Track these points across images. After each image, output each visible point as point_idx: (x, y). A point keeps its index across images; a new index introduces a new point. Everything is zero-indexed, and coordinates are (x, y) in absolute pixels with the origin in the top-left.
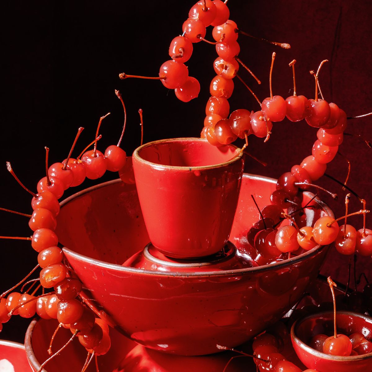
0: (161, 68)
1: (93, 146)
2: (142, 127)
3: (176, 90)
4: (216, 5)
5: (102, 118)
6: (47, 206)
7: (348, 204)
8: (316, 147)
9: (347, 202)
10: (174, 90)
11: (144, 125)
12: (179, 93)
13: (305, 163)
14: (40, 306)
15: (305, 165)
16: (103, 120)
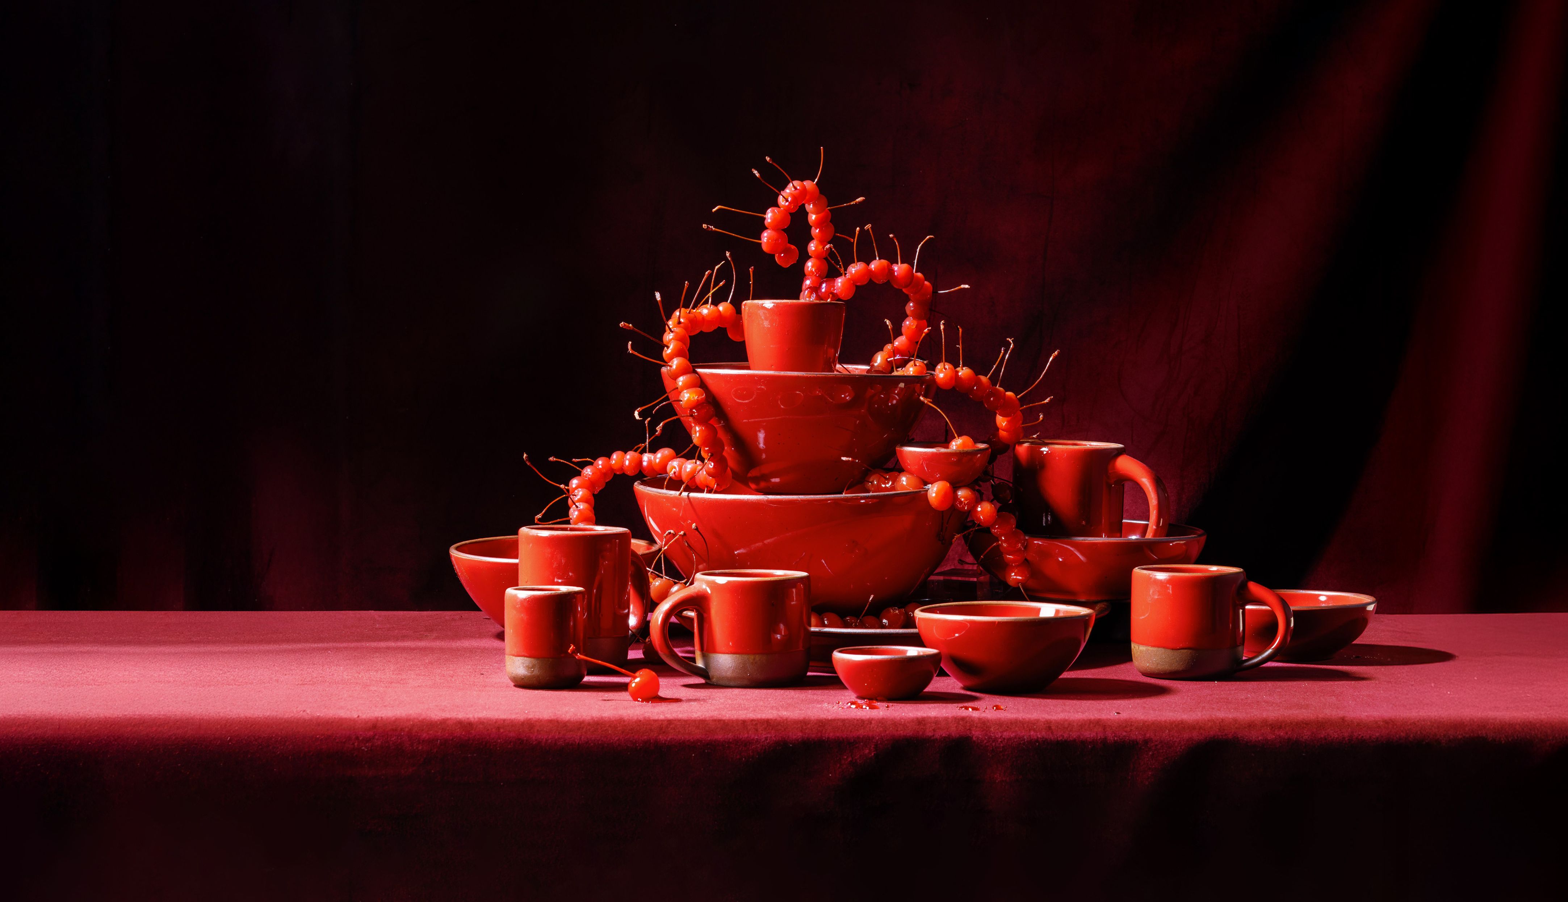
0: (762, 234)
1: (708, 298)
2: (752, 285)
3: (776, 255)
4: (806, 186)
5: (717, 267)
6: (679, 339)
7: (944, 329)
8: (905, 324)
9: (942, 327)
10: (773, 256)
11: (753, 283)
12: (779, 259)
13: (896, 342)
14: (645, 464)
15: (896, 343)
16: (718, 269)
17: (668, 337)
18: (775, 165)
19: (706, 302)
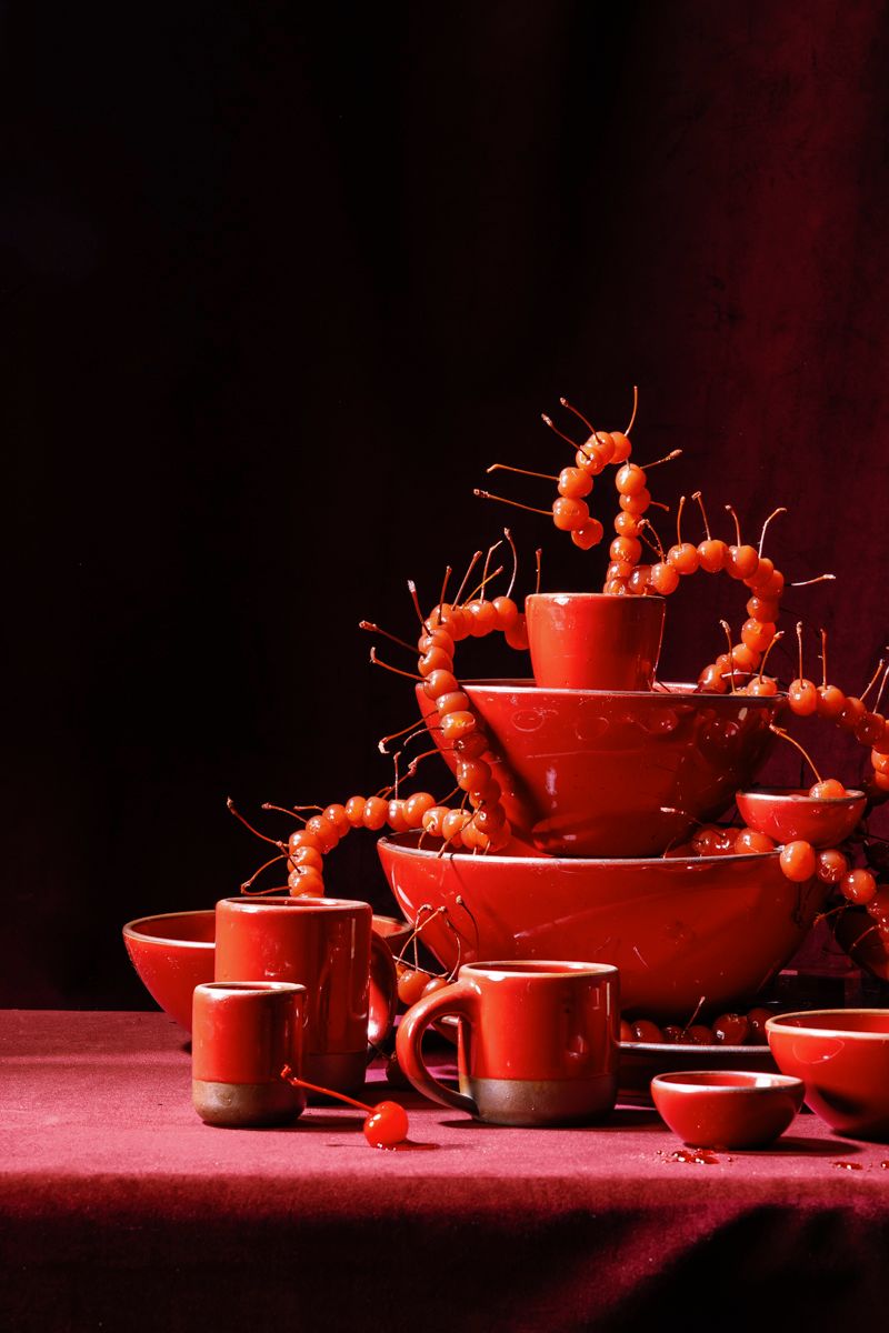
1: (480, 591)
2: (539, 574)
3: (573, 533)
4: (614, 439)
5: (491, 549)
7: (801, 634)
10: (569, 533)
11: (541, 570)
12: (576, 537)
13: (735, 652)
14: (393, 814)
15: (735, 654)
16: (493, 551)
17: (426, 642)
18: (572, 409)
19: (477, 596)
